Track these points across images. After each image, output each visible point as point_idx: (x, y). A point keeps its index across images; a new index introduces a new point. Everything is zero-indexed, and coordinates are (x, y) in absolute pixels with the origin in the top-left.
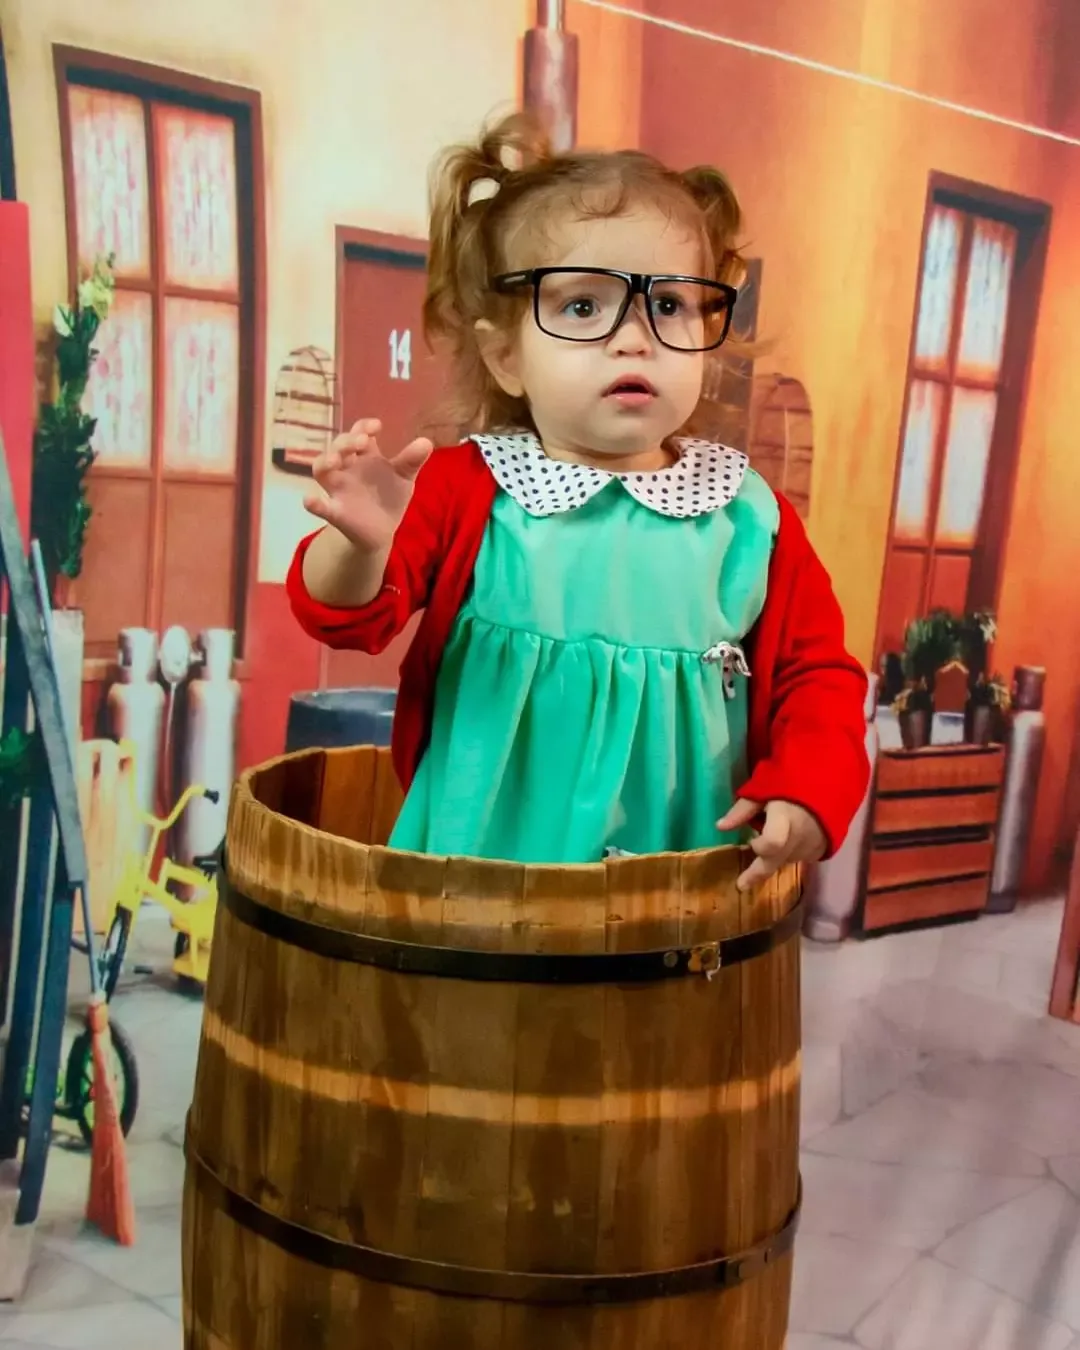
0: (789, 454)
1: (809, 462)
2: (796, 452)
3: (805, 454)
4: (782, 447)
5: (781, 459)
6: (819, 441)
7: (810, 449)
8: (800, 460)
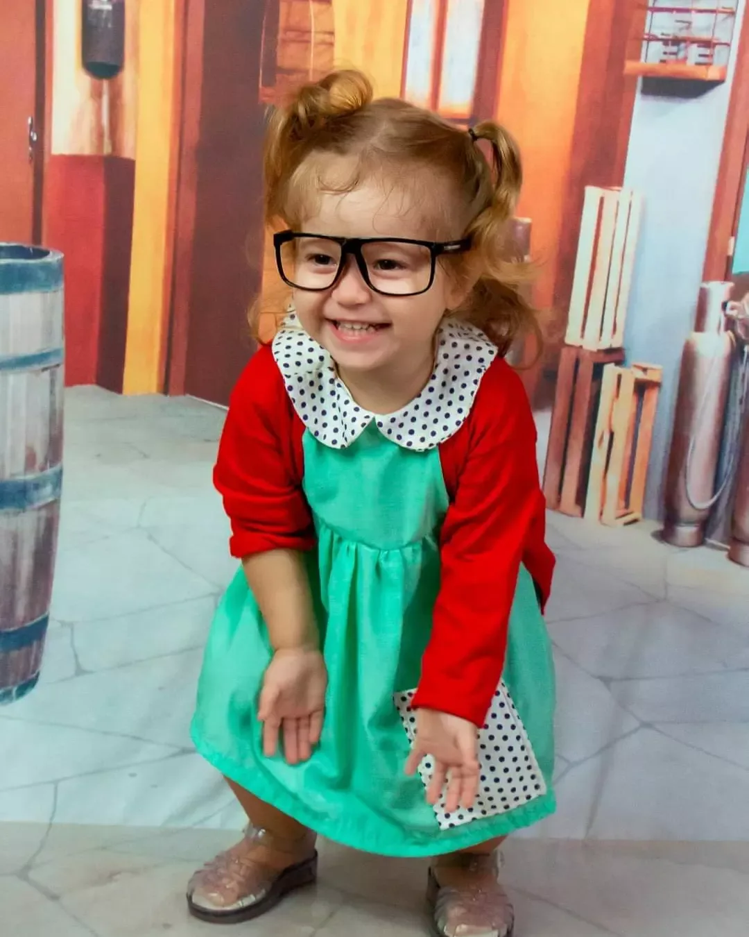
0: (314, 38)
1: (331, 44)
2: (321, 37)
3: (327, 38)
4: (309, 32)
5: (308, 42)
6: (340, 26)
7: (332, 33)
8: (323, 43)
